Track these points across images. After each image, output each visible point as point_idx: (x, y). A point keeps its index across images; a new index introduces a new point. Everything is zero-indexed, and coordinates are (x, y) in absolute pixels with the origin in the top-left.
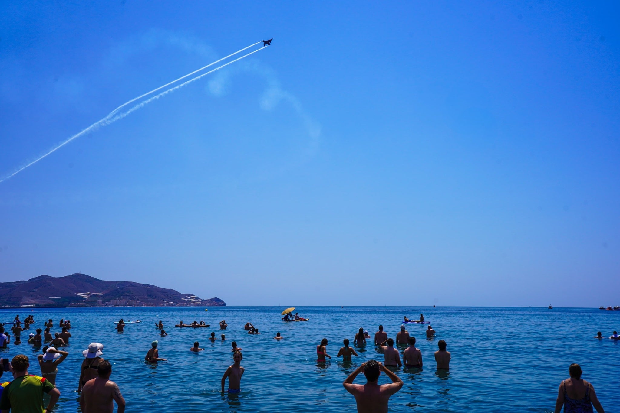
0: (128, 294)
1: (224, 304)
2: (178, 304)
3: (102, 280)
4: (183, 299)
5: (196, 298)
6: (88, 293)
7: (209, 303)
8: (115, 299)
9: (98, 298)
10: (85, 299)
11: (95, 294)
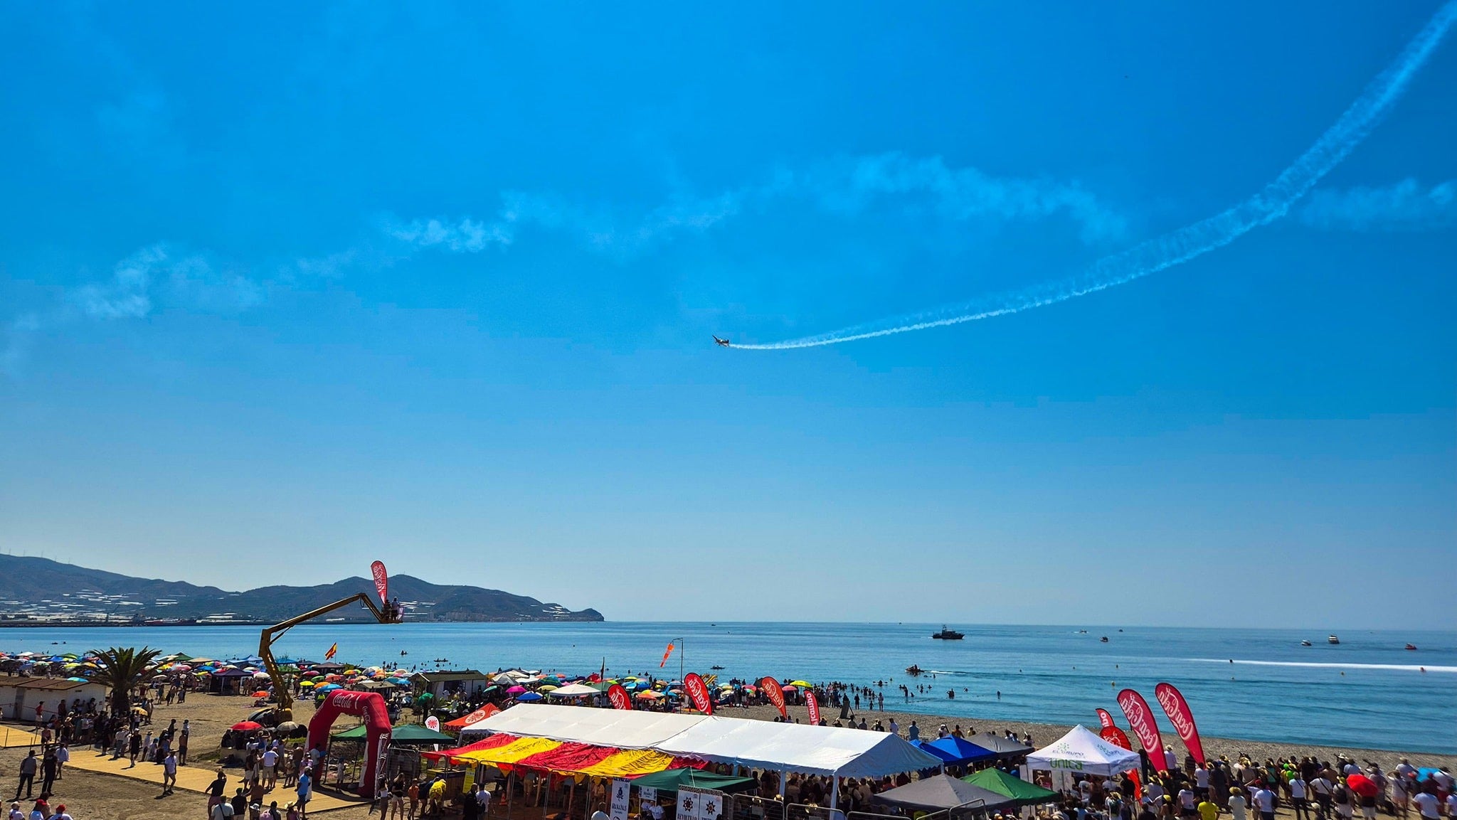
0: (470, 604)
1: (602, 619)
2: (538, 619)
3: (434, 584)
4: (544, 611)
5: (563, 610)
6: (415, 603)
7: (580, 616)
8: (452, 612)
9: (428, 610)
10: (411, 610)
11: (424, 603)
